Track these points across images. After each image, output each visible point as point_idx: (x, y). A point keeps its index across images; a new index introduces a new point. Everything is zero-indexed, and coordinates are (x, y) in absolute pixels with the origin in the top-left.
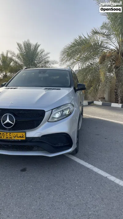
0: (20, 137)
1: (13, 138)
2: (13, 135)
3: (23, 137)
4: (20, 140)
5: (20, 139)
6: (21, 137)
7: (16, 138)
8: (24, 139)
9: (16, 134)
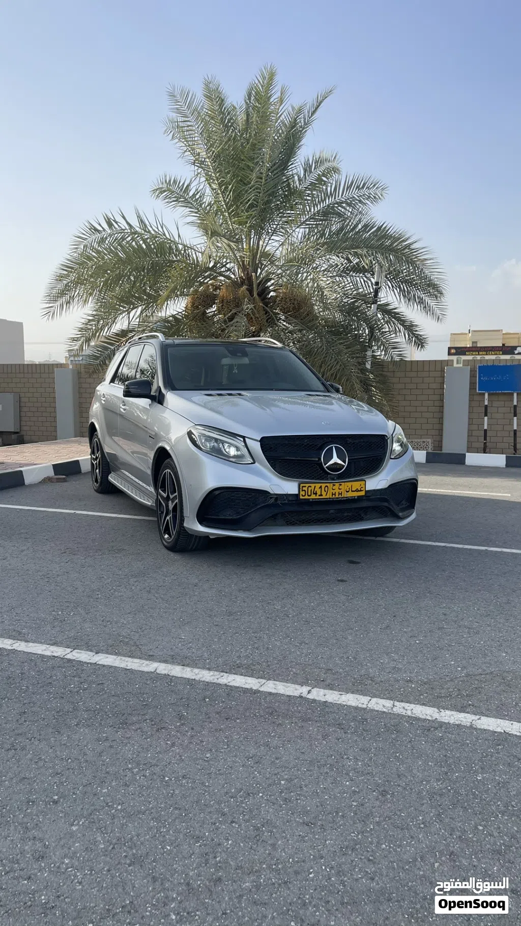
0: (356, 491)
1: (345, 495)
2: (346, 487)
3: (361, 491)
4: (356, 498)
5: (356, 494)
6: (359, 491)
7: (350, 494)
8: (363, 493)
9: (349, 484)
